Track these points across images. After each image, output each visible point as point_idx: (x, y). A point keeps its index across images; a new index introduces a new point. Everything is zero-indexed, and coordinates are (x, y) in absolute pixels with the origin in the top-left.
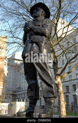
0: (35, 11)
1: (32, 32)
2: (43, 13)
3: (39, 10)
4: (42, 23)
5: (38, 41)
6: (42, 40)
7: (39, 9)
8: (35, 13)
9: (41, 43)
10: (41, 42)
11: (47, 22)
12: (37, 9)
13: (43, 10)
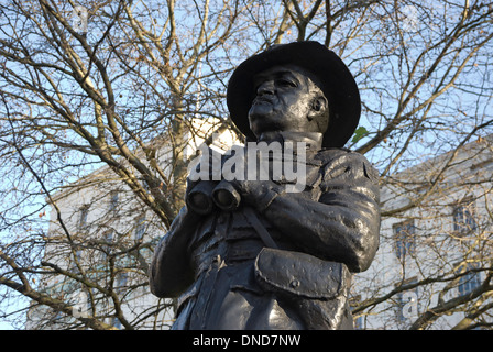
0: (270, 85)
1: (255, 222)
2: (318, 109)
3: (296, 86)
4: (322, 170)
5: (304, 287)
6: (334, 290)
7: (300, 78)
8: (270, 101)
9: (323, 306)
10: (323, 299)
11: (352, 175)
12: (280, 74)
13: (318, 90)
